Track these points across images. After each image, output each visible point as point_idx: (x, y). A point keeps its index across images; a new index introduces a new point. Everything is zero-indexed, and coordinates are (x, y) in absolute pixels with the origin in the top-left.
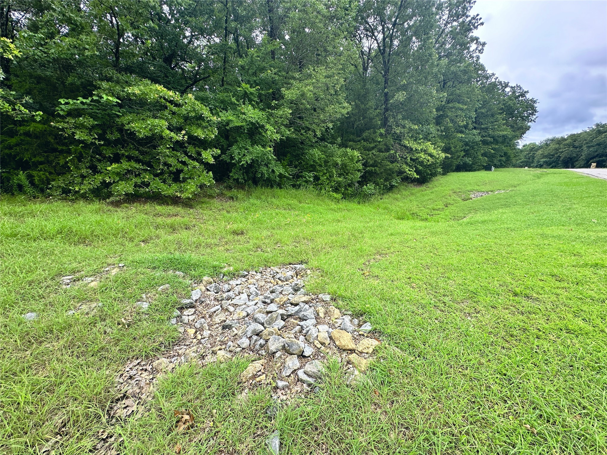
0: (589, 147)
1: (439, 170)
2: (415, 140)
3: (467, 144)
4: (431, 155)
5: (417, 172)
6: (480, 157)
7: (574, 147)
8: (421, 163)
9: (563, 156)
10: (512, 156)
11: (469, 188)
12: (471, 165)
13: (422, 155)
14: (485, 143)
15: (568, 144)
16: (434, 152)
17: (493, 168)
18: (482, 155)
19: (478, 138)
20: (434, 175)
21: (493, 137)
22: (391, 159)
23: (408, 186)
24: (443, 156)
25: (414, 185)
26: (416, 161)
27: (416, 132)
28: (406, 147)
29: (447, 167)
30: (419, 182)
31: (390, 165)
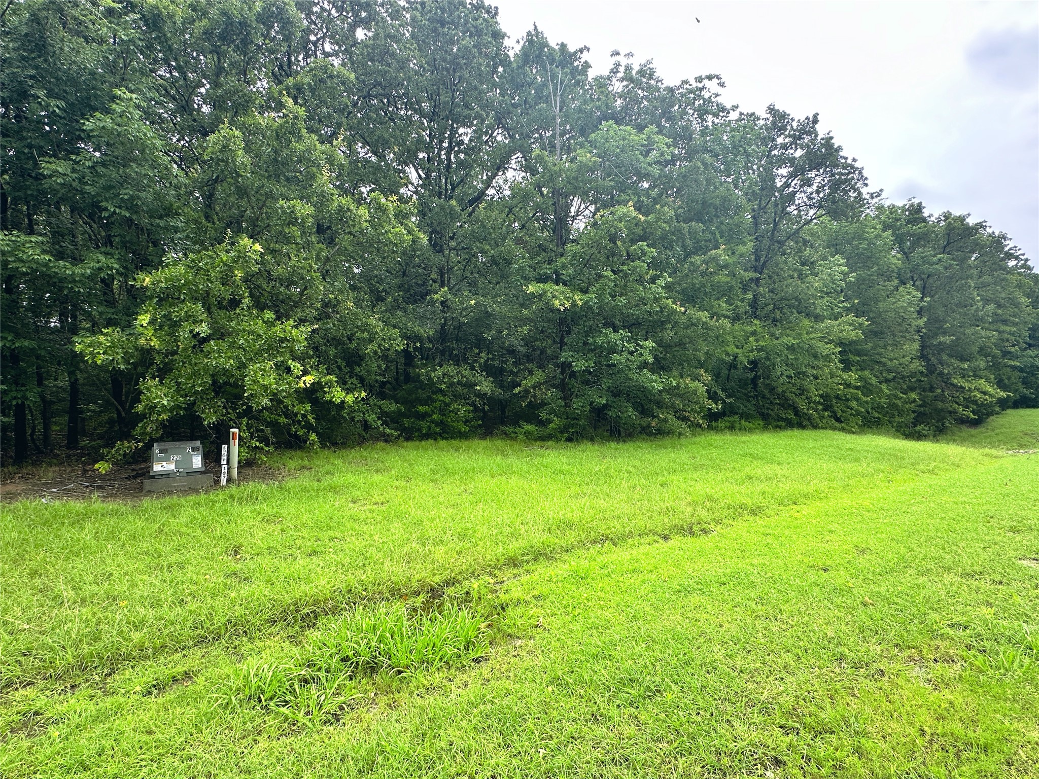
1: (997, 409)
2: (963, 377)
3: (1021, 370)
4: (985, 393)
5: (974, 412)
8: (975, 402)
13: (978, 395)
16: (989, 389)
20: (989, 414)
22: (942, 399)
23: (964, 427)
24: (1003, 394)
25: (970, 427)
26: (969, 402)
27: (964, 369)
28: (952, 384)
29: (1004, 404)
30: (975, 423)
31: (940, 405)
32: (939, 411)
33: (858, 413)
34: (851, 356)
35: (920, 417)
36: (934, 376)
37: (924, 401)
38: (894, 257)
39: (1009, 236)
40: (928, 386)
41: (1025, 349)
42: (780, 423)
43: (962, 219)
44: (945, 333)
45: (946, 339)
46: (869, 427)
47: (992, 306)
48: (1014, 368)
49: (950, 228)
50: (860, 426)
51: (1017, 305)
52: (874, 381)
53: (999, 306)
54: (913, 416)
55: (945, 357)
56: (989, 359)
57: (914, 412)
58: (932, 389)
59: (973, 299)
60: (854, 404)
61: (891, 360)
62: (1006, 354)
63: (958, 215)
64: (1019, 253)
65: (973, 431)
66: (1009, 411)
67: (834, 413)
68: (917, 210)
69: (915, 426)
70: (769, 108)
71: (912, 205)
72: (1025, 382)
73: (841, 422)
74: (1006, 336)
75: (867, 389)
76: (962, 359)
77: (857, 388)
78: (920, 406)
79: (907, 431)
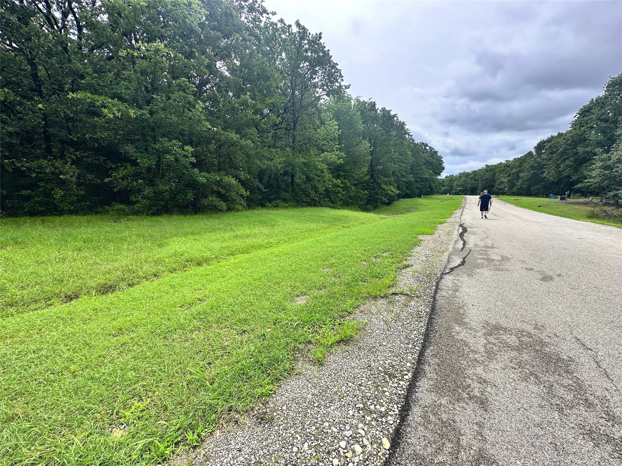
0: (482, 181)
1: (396, 198)
2: (385, 185)
3: (407, 183)
4: (392, 191)
5: (388, 199)
6: (415, 190)
7: (475, 180)
8: (389, 195)
9: (469, 186)
10: (434, 188)
11: (410, 207)
12: (410, 195)
13: (390, 192)
14: (416, 181)
15: (471, 178)
16: (394, 190)
17: (422, 196)
18: (416, 188)
19: (413, 179)
20: (394, 200)
21: (420, 178)
22: (376, 193)
23: (384, 206)
24: (398, 192)
25: (387, 206)
26: (387, 194)
27: (386, 181)
28: (382, 188)
29: (399, 197)
30: (388, 204)
31: (376, 196)
32: (376, 199)
33: (341, 199)
34: (341, 172)
35: (369, 202)
36: (375, 184)
37: (371, 195)
38: (361, 127)
39: (406, 124)
40: (372, 188)
41: (409, 174)
42: (304, 204)
43: (389, 112)
44: (380, 165)
45: (380, 167)
46: (347, 206)
47: (397, 153)
48: (404, 181)
49: (384, 116)
50: (341, 205)
51: (406, 154)
52: (349, 184)
53: (400, 154)
54: (366, 201)
55: (379, 175)
56: (396, 177)
57: (366, 199)
58: (374, 190)
59: (391, 150)
60: (340, 195)
61: (356, 175)
62: (402, 176)
63: (388, 110)
64: (409, 132)
65: (387, 207)
66: (401, 199)
67: (331, 199)
68: (373, 105)
69: (367, 205)
70: (296, 22)
71: (371, 102)
72: (408, 188)
73: (334, 203)
74: (403, 168)
75: (345, 188)
76: (386, 176)
77: (341, 187)
78: (368, 197)
79: (363, 207)
